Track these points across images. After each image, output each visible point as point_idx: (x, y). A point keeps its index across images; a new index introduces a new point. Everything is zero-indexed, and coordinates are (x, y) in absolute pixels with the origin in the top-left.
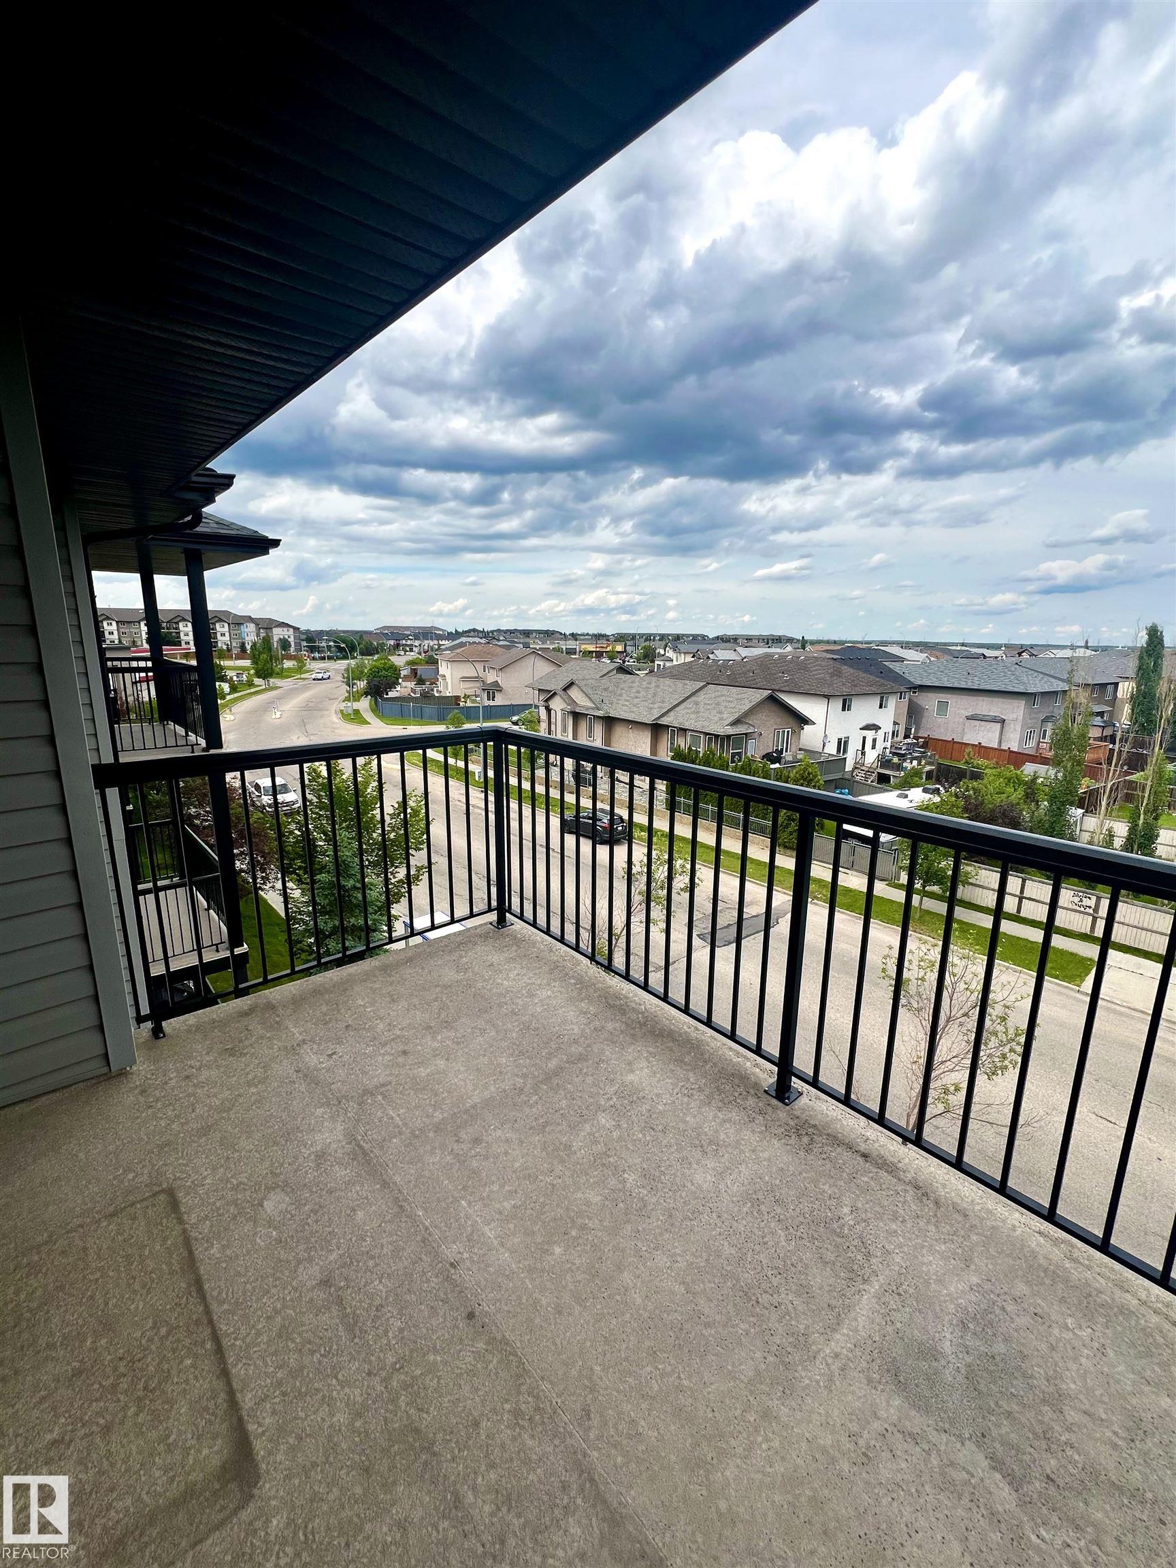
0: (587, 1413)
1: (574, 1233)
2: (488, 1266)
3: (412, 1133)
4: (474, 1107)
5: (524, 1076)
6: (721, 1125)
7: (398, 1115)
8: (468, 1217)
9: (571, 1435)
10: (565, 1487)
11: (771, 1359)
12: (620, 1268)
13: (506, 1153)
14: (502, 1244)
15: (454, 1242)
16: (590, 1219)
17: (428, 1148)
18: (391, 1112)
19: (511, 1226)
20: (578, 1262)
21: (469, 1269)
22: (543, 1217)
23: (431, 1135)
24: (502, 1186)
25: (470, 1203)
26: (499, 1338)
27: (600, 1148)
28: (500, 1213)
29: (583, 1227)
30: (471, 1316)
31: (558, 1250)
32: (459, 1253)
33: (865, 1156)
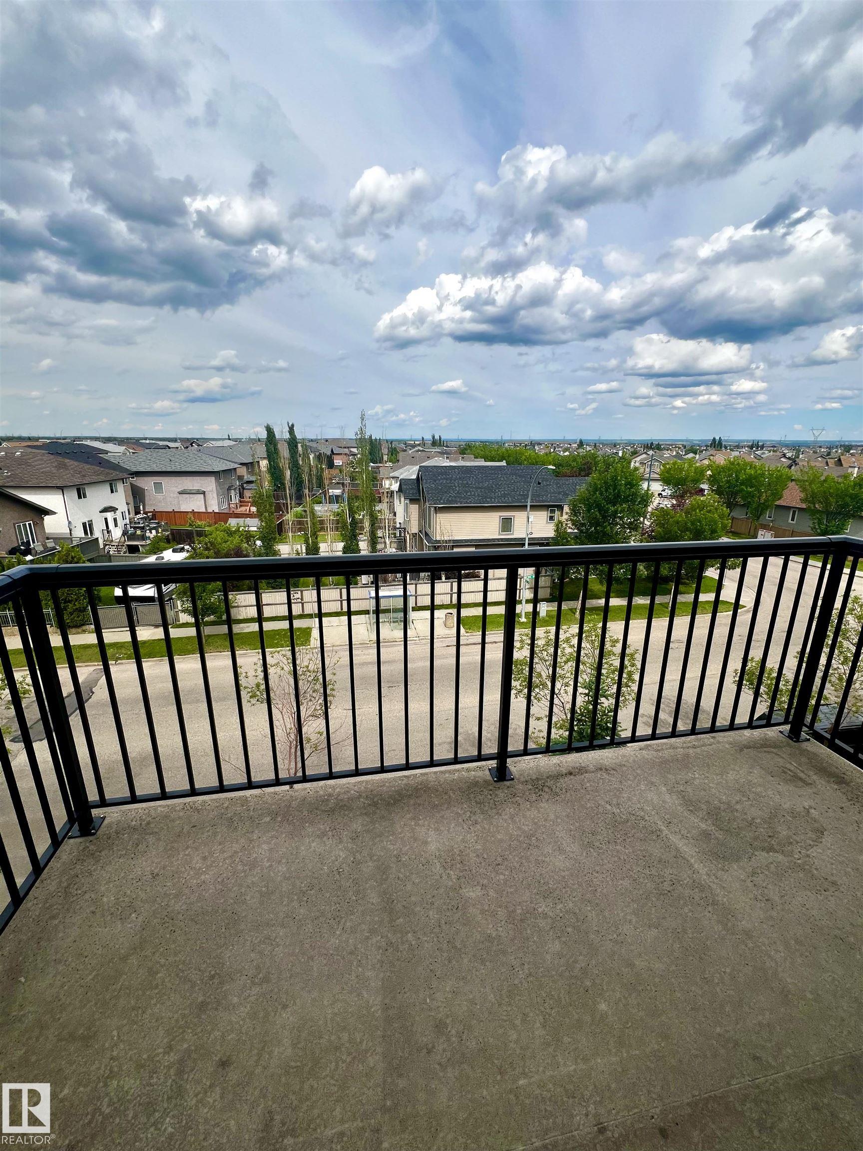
0: (756, 1058)
1: (588, 983)
2: (609, 1087)
3: (385, 1110)
4: (386, 1008)
5: (372, 931)
6: (514, 822)
7: (342, 1121)
8: (542, 1085)
9: (775, 1081)
10: (816, 1108)
11: (710, 909)
12: (631, 965)
13: (473, 1002)
14: (585, 1060)
15: (572, 1116)
16: (576, 962)
17: (422, 1096)
18: (329, 1133)
19: (566, 1039)
20: (618, 995)
21: (609, 1112)
22: (563, 1002)
23: (402, 1083)
24: (514, 1027)
25: (524, 1074)
26: (689, 1111)
27: (502, 913)
28: (548, 1045)
29: (584, 971)
30: (663, 1133)
31: (603, 1007)
32: (587, 1115)
33: (571, 774)
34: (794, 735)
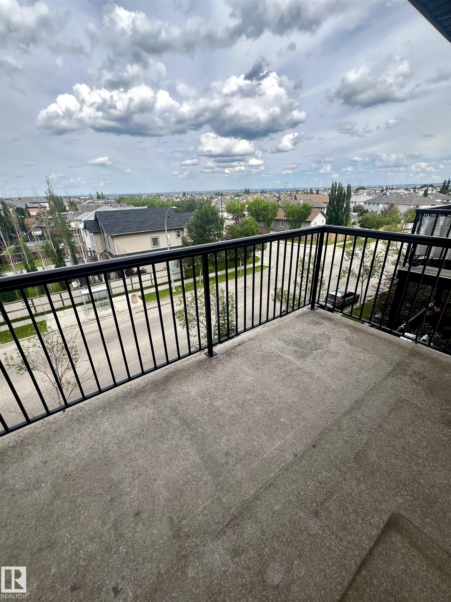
0: (332, 413)
1: (275, 415)
2: (293, 442)
3: (218, 491)
4: (202, 458)
5: (182, 435)
6: (224, 371)
7: (203, 503)
8: (272, 453)
9: (339, 416)
10: (351, 418)
11: (305, 375)
12: (286, 403)
13: (236, 440)
14: (283, 439)
15: (285, 457)
16: (268, 410)
17: (231, 479)
18: (200, 510)
19: (274, 436)
20: (286, 414)
21: (296, 449)
22: (269, 425)
23: (221, 479)
24: (255, 440)
25: (265, 453)
26: (319, 437)
27: (234, 405)
28: (269, 440)
29: (272, 412)
30: (314, 446)
31: (282, 420)
32: (290, 454)
33: (239, 345)
34: (312, 308)
